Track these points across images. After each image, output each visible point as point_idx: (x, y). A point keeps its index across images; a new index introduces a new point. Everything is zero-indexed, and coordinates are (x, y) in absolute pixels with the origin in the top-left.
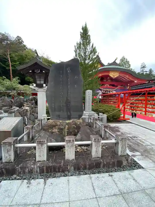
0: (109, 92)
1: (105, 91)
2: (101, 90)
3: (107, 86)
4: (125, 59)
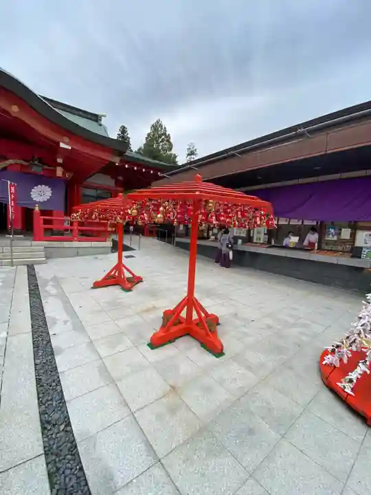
4: (161, 126)
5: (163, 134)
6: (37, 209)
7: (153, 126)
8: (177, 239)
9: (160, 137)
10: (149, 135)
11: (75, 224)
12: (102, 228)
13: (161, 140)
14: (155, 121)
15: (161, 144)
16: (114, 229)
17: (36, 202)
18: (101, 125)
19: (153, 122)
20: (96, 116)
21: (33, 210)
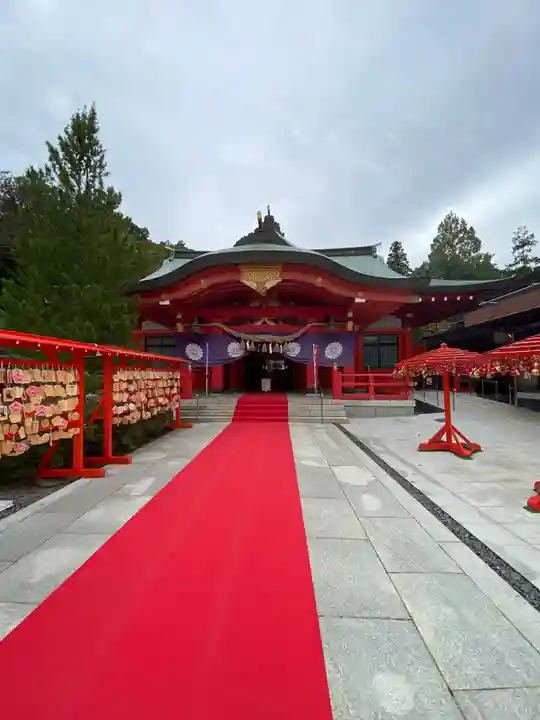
0: (273, 345)
1: (256, 344)
2: (238, 340)
3: (265, 323)
4: (456, 221)
5: (460, 231)
6: (335, 367)
7: (441, 225)
8: (520, 395)
9: (455, 236)
10: (436, 240)
11: (370, 380)
12: (401, 384)
13: (456, 241)
14: (444, 217)
15: (458, 246)
16: (416, 383)
17: (332, 361)
18: (376, 257)
19: (441, 219)
20: (370, 248)
21: (332, 368)
